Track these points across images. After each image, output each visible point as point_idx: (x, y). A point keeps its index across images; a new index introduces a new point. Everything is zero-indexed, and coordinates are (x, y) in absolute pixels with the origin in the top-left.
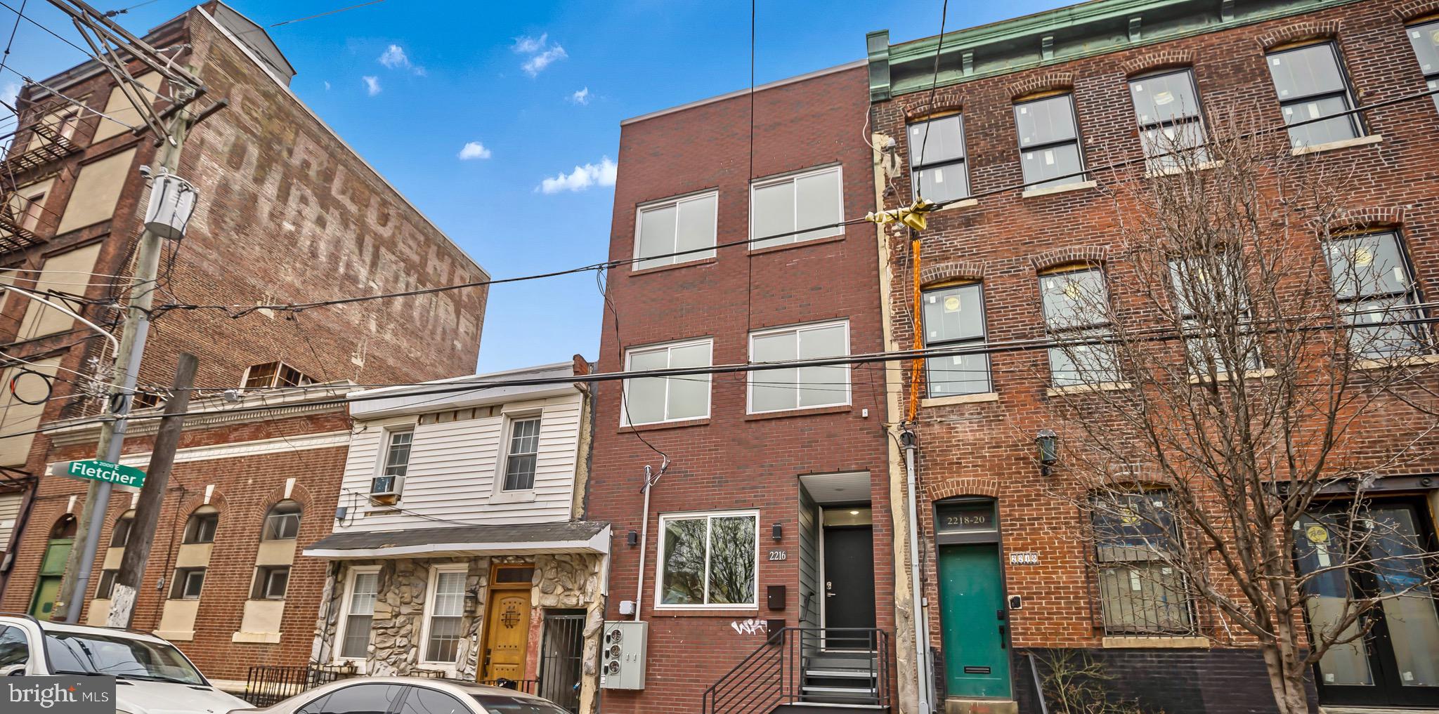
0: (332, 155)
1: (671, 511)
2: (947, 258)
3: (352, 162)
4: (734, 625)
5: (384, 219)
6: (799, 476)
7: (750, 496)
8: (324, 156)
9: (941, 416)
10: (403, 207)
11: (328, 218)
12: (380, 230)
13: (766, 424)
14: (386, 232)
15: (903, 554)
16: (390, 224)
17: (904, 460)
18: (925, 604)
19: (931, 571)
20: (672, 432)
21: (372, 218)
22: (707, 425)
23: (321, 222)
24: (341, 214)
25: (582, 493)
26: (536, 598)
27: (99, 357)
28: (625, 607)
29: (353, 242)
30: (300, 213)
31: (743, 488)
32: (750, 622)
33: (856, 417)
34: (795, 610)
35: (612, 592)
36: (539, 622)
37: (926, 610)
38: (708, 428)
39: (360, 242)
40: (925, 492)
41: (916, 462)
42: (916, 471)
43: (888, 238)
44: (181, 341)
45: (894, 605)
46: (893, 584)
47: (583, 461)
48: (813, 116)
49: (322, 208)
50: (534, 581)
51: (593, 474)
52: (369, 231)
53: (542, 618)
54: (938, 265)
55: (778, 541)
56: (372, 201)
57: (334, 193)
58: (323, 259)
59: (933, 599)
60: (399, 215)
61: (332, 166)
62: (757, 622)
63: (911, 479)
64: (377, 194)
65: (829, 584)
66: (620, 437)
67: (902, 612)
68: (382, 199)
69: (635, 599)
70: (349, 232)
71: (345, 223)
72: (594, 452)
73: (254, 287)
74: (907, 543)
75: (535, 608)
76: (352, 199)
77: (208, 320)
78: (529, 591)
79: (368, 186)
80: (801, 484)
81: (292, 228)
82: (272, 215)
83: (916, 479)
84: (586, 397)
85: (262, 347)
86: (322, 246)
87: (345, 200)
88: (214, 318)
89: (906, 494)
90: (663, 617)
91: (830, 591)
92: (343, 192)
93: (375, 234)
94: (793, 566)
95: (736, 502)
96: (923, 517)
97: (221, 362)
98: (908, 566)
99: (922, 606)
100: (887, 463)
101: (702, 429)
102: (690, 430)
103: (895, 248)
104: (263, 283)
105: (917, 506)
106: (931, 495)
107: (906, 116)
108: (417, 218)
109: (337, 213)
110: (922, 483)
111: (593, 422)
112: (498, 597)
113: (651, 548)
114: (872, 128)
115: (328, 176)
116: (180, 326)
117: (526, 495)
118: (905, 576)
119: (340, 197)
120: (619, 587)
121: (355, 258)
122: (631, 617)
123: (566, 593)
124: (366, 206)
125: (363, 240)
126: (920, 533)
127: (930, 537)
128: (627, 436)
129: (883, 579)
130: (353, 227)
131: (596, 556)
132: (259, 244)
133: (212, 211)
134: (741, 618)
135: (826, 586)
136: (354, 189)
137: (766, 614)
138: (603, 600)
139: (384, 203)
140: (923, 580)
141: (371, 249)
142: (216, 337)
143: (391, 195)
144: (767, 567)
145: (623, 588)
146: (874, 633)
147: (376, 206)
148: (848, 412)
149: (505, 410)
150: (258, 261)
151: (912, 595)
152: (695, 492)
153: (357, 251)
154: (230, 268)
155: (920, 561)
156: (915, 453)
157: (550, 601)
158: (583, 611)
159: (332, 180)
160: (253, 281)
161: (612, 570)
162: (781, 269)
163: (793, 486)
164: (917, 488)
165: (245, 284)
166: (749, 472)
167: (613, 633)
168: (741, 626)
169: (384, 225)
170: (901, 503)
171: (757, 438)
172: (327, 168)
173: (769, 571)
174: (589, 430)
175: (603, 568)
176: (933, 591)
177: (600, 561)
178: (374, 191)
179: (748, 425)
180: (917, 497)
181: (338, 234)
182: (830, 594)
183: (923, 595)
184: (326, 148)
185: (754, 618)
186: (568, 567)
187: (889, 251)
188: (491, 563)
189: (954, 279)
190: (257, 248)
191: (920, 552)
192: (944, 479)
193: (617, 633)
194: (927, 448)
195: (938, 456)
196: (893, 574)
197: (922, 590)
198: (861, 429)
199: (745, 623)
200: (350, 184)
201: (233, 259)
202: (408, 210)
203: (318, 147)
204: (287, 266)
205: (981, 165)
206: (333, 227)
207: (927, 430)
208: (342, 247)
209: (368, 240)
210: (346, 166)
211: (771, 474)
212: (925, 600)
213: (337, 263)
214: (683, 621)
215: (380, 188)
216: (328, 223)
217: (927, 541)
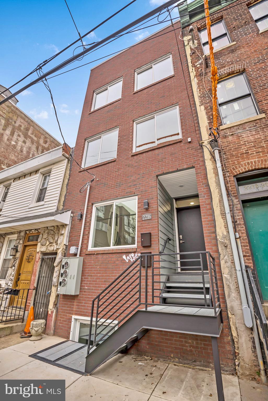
0: (29, 124)
1: (97, 202)
2: (224, 67)
3: (35, 126)
4: (124, 257)
5: (46, 142)
6: (157, 176)
7: (133, 190)
8: (26, 124)
9: (232, 132)
10: (52, 139)
11: (27, 141)
12: (44, 145)
13: (141, 155)
14: (46, 146)
15: (219, 207)
16: (47, 144)
17: (213, 157)
18: (238, 236)
19: (239, 216)
20: (100, 167)
21: (41, 141)
22: (115, 161)
23: (24, 142)
24: (31, 140)
25: (63, 199)
26: (39, 248)
28: (73, 250)
29: (35, 148)
30: (17, 139)
31: (130, 186)
32: (133, 255)
33: (185, 143)
34: (157, 247)
35: (70, 243)
36: (39, 260)
37: (238, 240)
38: (115, 162)
39: (37, 148)
40: (228, 171)
41: (220, 157)
42: (221, 161)
43: (194, 68)
45: (217, 240)
46: (215, 227)
47: (65, 186)
48: (159, 43)
49: (25, 138)
50: (39, 240)
51: (68, 191)
52: (40, 145)
53: (41, 258)
54: (220, 71)
55: (147, 209)
56: (42, 137)
57: (29, 134)
58: (24, 152)
59: (242, 233)
60: (50, 141)
61: (29, 126)
62: (136, 255)
63: (219, 164)
64: (43, 135)
65: (181, 236)
66: (80, 173)
67: (222, 243)
68: (45, 136)
69: (77, 246)
70: (34, 145)
71: (32, 142)
72: (70, 181)
73: (1, 160)
74: (221, 201)
75: (38, 253)
76: (35, 136)
78: (36, 245)
79: (40, 133)
80: (159, 180)
81: (14, 143)
82: (8, 140)
83: (222, 166)
84: (69, 160)
86: (24, 149)
87: (33, 136)
89: (217, 174)
90: (91, 254)
91: (181, 240)
92: (32, 134)
93: (43, 146)
94: (155, 222)
95: (127, 193)
96: (229, 185)
98: (223, 214)
99: (236, 238)
100: (204, 161)
101: (113, 163)
102: (108, 165)
103: (198, 70)
104: (4, 159)
105: (224, 180)
106: (232, 173)
107: (198, 27)
108: (56, 142)
109: (30, 140)
110: (225, 167)
111: (70, 170)
112: (27, 248)
113: (88, 220)
114: (183, 35)
115: (27, 129)
117: (42, 203)
118: (222, 221)
119: (31, 135)
120: (72, 241)
121: (35, 153)
122: (75, 255)
123: (51, 245)
124: (40, 138)
125: (38, 148)
126: (228, 195)
127: (235, 196)
128: (82, 172)
129: (208, 224)
130: (35, 144)
131: (64, 226)
132: (3, 148)
134: (127, 253)
135: (179, 238)
136: (36, 133)
137: (141, 250)
138: (65, 247)
139: (46, 138)
140: (234, 222)
141: (41, 150)
143: (48, 135)
144: (141, 224)
145: (74, 241)
146: (204, 255)
147: (43, 138)
148: (181, 142)
149: (40, 171)
150: (2, 153)
151: (228, 232)
152: (109, 191)
153: (36, 151)
155: (231, 211)
156: (220, 153)
157: (44, 249)
158: (56, 254)
159: (29, 130)
161: (71, 232)
162: (147, 94)
163: (154, 181)
164: (223, 170)
166: (133, 178)
167: (65, 264)
168: (128, 258)
169: (46, 144)
170: (214, 179)
171: (137, 163)
172: (27, 127)
173: (143, 226)
174: (69, 173)
175: (66, 232)
176: (242, 228)
177: (65, 228)
178: (42, 134)
179: (133, 158)
180: (224, 175)
181: (30, 146)
182: (181, 242)
183: (235, 231)
184: (27, 122)
185: (135, 252)
186: (52, 232)
187: (195, 73)
188: (26, 233)
189: (229, 74)
191: (230, 205)
192: (239, 163)
193: (67, 263)
194: (226, 149)
195: (233, 151)
196: (214, 220)
197: (235, 228)
198: (188, 148)
199: (130, 255)
200: (34, 132)
202: (54, 140)
203: (24, 121)
204: (12, 154)
205: (235, 30)
206: (28, 143)
207: (225, 140)
208: (31, 149)
209: (40, 148)
210: (33, 127)
211: (143, 177)
212: (237, 234)
213: (29, 154)
214: (100, 256)
215: (44, 133)
216: (27, 143)
217: (234, 198)
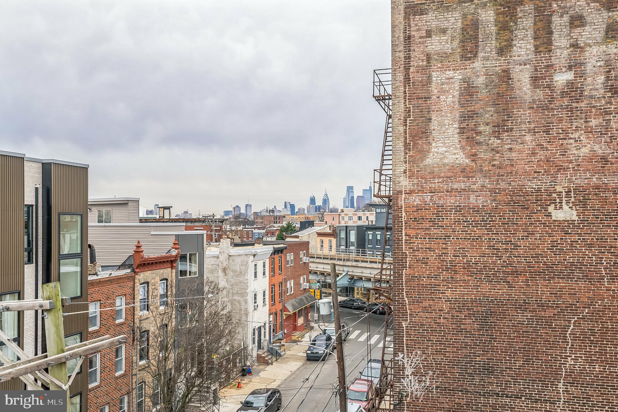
27: (403, 352)
30: (575, 46)
44: (472, 302)
73: (539, 190)
77: (494, 263)
81: (569, 76)
82: (535, 80)
85: (572, 264)
88: (500, 258)
97: (523, 307)
104: (547, 179)
116: (467, 286)
132: (529, 131)
133: (462, 131)
142: (510, 279)
150: (534, 154)
154: (503, 185)
160: (532, 185)
165: (527, 194)
190: (528, 138)
201: (502, 172)
204: (576, 135)
